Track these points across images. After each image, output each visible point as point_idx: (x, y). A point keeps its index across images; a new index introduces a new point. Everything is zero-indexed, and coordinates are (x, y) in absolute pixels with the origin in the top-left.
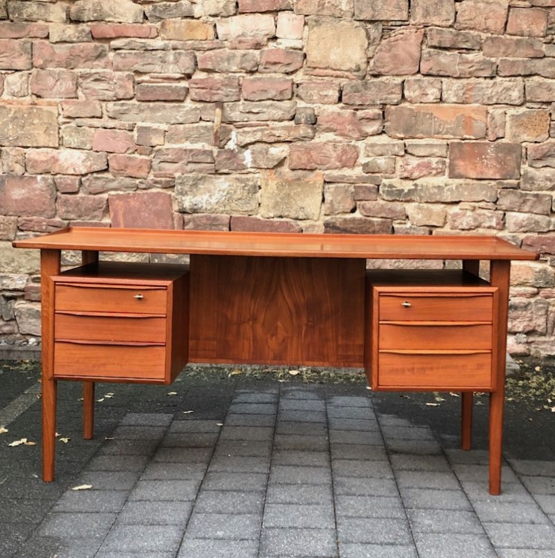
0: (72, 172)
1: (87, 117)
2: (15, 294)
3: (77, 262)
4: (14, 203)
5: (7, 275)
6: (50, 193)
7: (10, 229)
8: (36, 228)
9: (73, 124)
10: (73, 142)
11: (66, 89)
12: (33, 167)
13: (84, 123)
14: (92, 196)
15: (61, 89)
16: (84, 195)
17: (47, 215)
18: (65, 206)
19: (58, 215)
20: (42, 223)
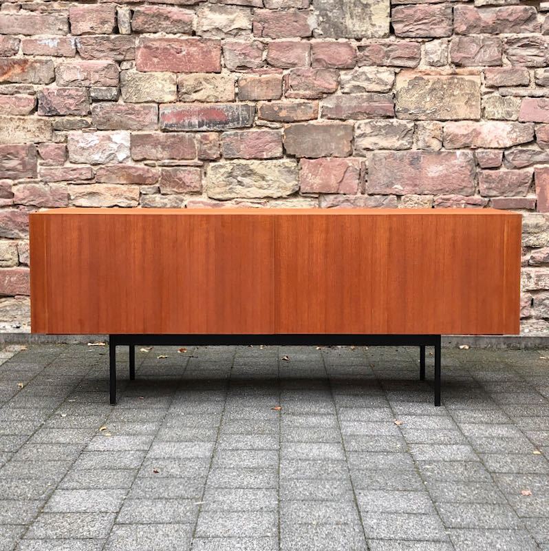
0: (495, 145)
1: (513, 86)
4: (430, 180)
6: (469, 167)
8: (454, 207)
9: (496, 94)
10: (496, 113)
11: (491, 57)
12: (451, 141)
13: (509, 93)
14: (516, 171)
15: (484, 56)
16: (506, 170)
17: (467, 192)
18: (486, 182)
19: (477, 192)
20: (460, 201)
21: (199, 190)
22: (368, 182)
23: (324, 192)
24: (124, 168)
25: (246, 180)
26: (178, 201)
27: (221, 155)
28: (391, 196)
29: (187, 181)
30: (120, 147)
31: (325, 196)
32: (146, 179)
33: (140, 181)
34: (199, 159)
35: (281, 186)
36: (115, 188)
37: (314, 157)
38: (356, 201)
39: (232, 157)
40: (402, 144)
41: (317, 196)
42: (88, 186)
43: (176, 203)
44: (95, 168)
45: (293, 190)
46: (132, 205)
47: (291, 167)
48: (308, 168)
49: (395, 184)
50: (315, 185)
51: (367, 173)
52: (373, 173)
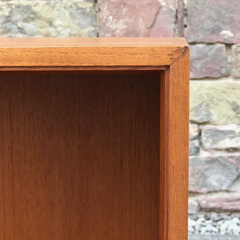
22: (188, 27)
25: (29, 26)
28: (219, 45)
35: (73, 33)
47: (86, 9)
48: (108, 9)
49: (223, 30)
50: (118, 31)
51: (186, 15)
52: (194, 14)
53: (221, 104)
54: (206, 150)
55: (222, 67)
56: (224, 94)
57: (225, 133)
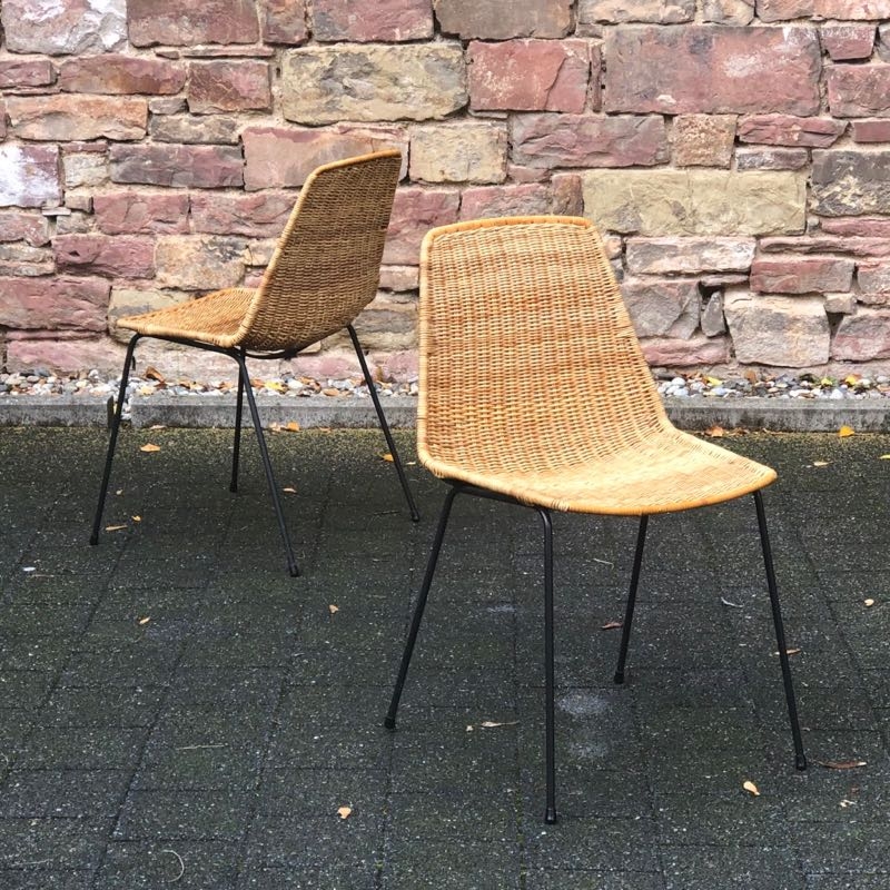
0: (862, 15)
2: (726, 279)
3: (865, 208)
4: (731, 86)
5: (711, 239)
6: (811, 62)
7: (720, 143)
8: (779, 139)
12: (772, 6)
16: (883, 64)
17: (803, 109)
18: (844, 89)
19: (824, 108)
20: (790, 127)
21: (266, 106)
22: (608, 88)
23: (518, 108)
24: (114, 62)
25: (362, 85)
26: (224, 128)
27: (310, 34)
28: (653, 117)
29: (242, 86)
30: (107, 20)
31: (520, 117)
32: (159, 84)
33: (150, 88)
34: (266, 43)
35: (431, 96)
36: (99, 103)
37: (496, 38)
38: (583, 127)
39: (332, 38)
40: (675, 12)
41: (504, 116)
42: (46, 98)
43: (221, 131)
44: (59, 63)
45: (455, 106)
46: (132, 137)
47: (451, 59)
48: (484, 60)
49: (661, 93)
50: (501, 94)
51: (605, 71)
52: (617, 69)
53: (656, 205)
54: (633, 275)
55: (658, 150)
56: (662, 191)
57: (662, 249)
